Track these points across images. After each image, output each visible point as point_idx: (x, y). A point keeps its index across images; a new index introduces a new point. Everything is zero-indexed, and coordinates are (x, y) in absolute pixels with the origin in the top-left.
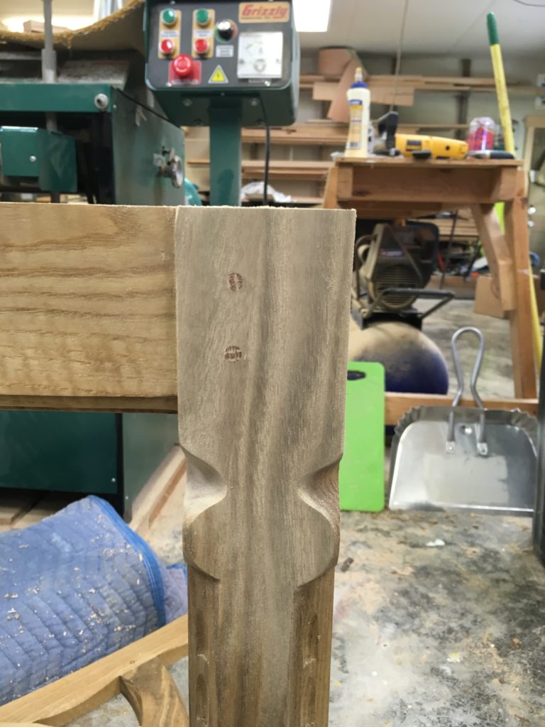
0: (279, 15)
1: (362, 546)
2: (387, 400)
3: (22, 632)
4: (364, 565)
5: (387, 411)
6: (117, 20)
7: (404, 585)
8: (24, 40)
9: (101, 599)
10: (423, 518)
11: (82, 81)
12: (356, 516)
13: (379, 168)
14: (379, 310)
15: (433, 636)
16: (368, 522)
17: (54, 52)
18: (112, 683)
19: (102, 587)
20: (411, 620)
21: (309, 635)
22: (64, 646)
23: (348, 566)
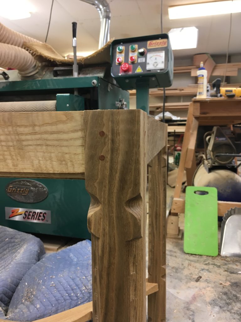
0: (163, 44)
1: (206, 271)
2: (219, 204)
3: (55, 292)
4: (207, 280)
5: (219, 210)
6: (100, 52)
7: (226, 290)
8: (67, 62)
9: (87, 282)
10: (237, 261)
11: (88, 76)
12: (205, 258)
13: (211, 102)
14: (216, 164)
15: (237, 314)
16: (210, 261)
17: (77, 66)
18: (88, 314)
19: (88, 276)
20: (228, 306)
21: (133, 263)
22: (72, 299)
23: (199, 280)
